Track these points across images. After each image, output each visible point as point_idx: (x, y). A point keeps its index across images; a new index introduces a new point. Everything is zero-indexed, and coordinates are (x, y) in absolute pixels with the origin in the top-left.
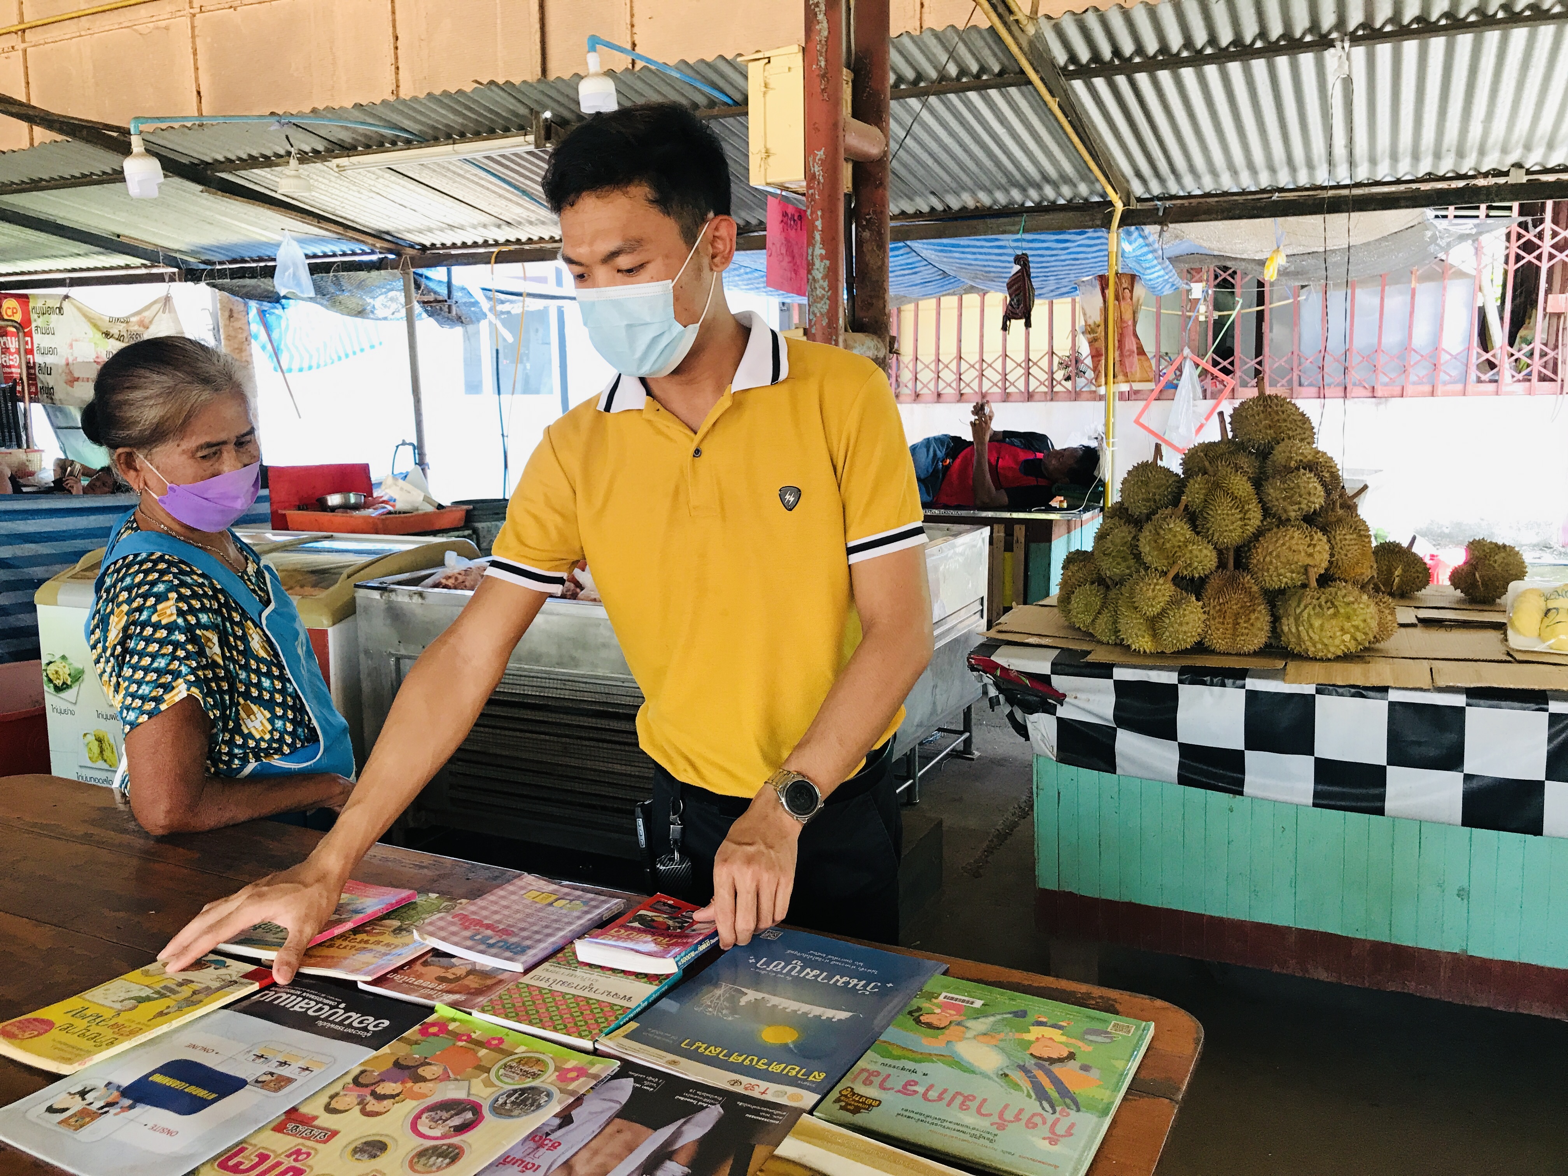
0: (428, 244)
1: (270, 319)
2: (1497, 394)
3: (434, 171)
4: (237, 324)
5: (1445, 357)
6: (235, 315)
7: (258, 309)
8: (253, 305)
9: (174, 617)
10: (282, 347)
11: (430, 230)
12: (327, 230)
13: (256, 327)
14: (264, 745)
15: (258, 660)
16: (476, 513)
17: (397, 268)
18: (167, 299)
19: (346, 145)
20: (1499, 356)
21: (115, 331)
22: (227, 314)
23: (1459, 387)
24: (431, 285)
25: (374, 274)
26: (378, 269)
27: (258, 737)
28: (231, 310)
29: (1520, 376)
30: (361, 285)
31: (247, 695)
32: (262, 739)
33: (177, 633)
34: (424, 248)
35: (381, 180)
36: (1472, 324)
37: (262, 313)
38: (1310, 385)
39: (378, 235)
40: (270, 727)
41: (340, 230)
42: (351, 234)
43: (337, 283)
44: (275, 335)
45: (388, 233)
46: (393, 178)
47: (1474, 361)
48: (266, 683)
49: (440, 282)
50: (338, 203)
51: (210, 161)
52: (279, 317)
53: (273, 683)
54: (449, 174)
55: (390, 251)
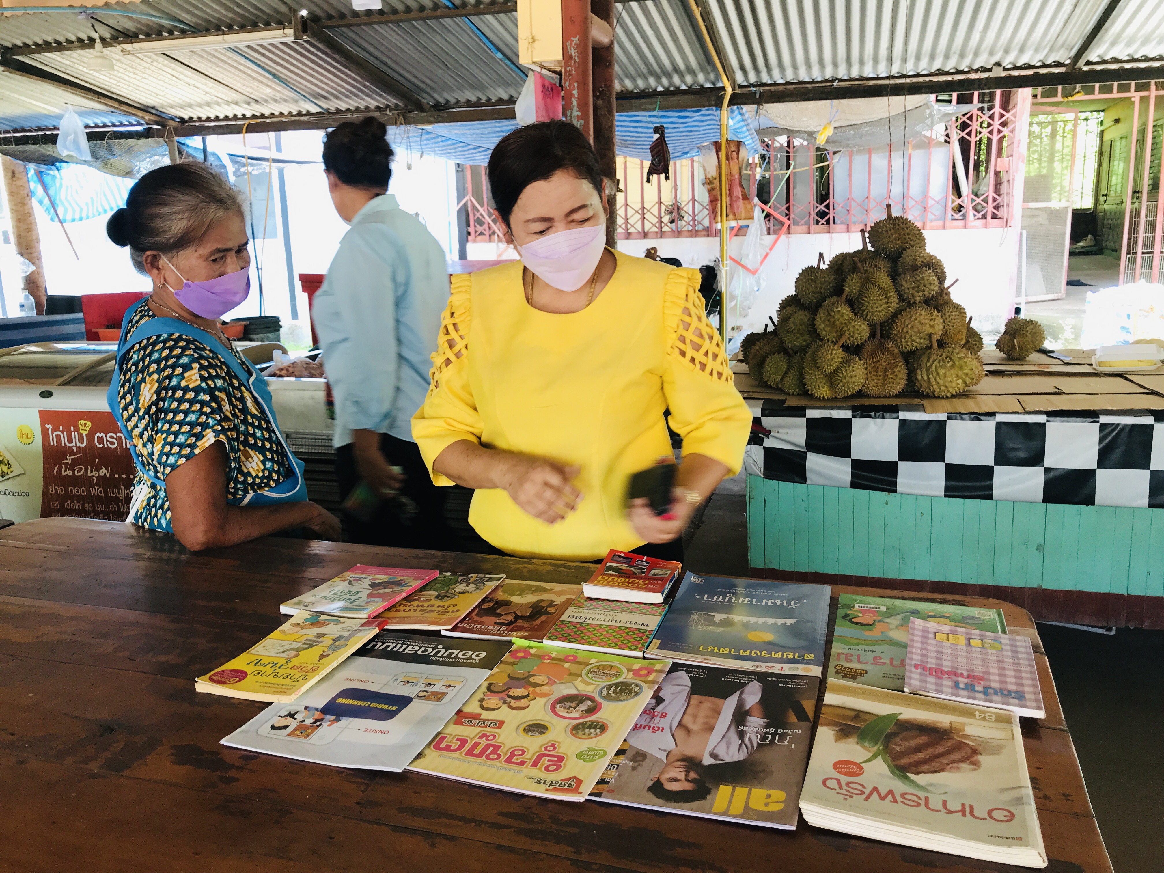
0: (186, 117)
1: (47, 179)
2: (965, 227)
3: (202, 57)
4: (19, 183)
5: (931, 202)
6: (17, 175)
7: (35, 170)
8: (32, 168)
9: (199, 382)
10: (57, 201)
11: (190, 106)
12: (106, 104)
13: (35, 186)
14: (258, 481)
15: (253, 416)
16: (252, 327)
17: (163, 136)
19: (131, 34)
20: (966, 201)
22: (10, 174)
23: (941, 223)
24: (190, 151)
25: (143, 141)
26: (147, 137)
27: (254, 475)
28: (13, 172)
29: (979, 215)
30: (129, 150)
31: (246, 443)
32: (257, 476)
33: (202, 394)
34: (183, 121)
35: (155, 64)
36: (948, 179)
37: (40, 175)
38: (842, 223)
39: (145, 109)
40: (262, 467)
41: (116, 105)
42: (124, 108)
43: (109, 149)
44: (51, 192)
45: (153, 108)
46: (166, 62)
47: (950, 205)
48: (259, 434)
49: (196, 148)
50: (115, 82)
51: (9, 45)
52: (54, 177)
53: (262, 433)
54: (214, 60)
55: (157, 123)
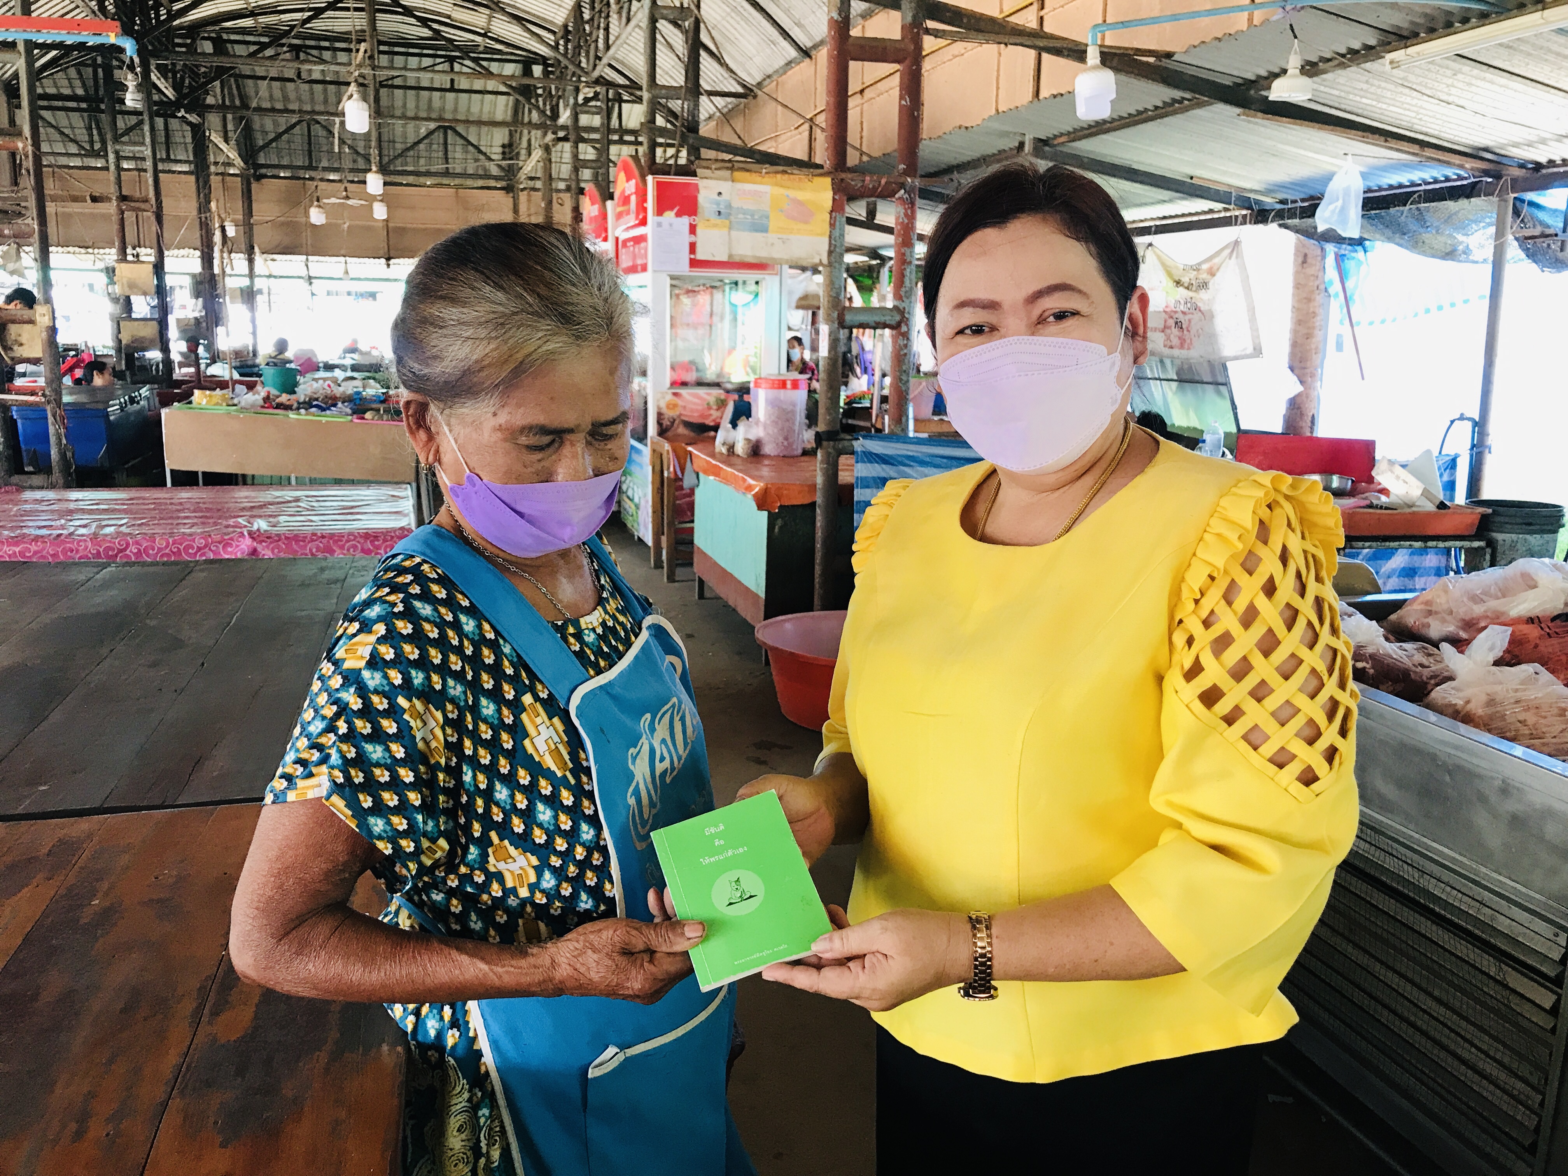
0: (1543, 160)
1: (1349, 265)
3: (1529, 54)
4: (1310, 271)
6: (1309, 260)
7: (1336, 255)
8: (1331, 249)
10: (1356, 297)
11: (1543, 141)
12: (1398, 150)
13: (1330, 274)
17: (1493, 194)
18: (1237, 243)
19: (1405, 34)
21: (1185, 280)
22: (1300, 260)
24: (1541, 215)
25: (1463, 203)
26: (1468, 196)
28: (1306, 255)
30: (1448, 219)
32: (514, 891)
34: (1538, 166)
35: (1460, 76)
37: (1340, 259)
39: (1474, 154)
41: (1416, 149)
42: (1429, 152)
43: (1420, 218)
44: (1348, 285)
45: (1486, 150)
46: (1476, 72)
49: (1556, 211)
50: (1413, 115)
52: (1360, 263)
55: (1486, 173)
